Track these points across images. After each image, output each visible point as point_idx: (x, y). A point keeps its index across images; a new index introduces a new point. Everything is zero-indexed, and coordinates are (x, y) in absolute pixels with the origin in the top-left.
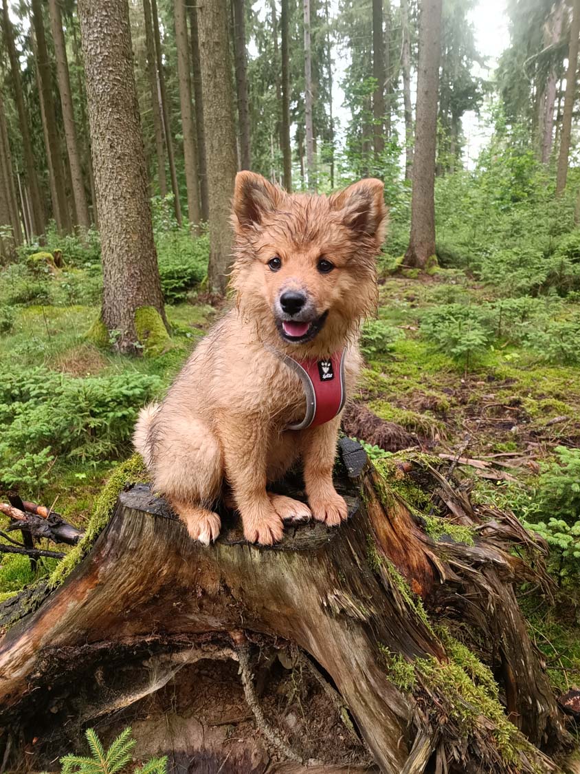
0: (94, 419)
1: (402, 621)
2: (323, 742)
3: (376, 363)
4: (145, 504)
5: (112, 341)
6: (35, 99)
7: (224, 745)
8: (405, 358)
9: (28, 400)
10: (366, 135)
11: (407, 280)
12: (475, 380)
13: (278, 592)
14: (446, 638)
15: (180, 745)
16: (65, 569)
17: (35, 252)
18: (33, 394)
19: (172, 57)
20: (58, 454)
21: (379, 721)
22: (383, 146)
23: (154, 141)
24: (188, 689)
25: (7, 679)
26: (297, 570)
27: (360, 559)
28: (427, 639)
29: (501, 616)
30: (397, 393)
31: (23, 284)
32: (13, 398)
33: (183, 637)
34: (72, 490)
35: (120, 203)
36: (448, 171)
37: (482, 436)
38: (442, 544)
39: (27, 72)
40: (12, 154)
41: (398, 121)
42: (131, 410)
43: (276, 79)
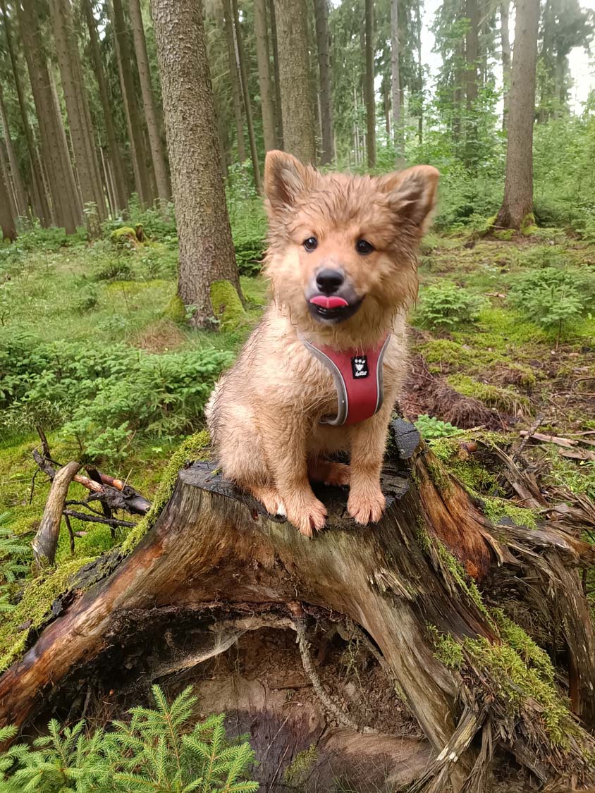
0: (169, 395)
1: (453, 600)
2: (381, 712)
3: (458, 334)
4: (202, 481)
5: (188, 316)
6: (114, 68)
7: (284, 707)
8: (490, 328)
9: (109, 376)
10: (459, 81)
11: (499, 242)
12: (566, 351)
13: (327, 569)
14: (501, 620)
15: (244, 704)
16: (135, 539)
17: (118, 227)
18: (113, 370)
19: (250, 13)
20: (137, 429)
21: (426, 696)
22: (477, 93)
23: (232, 104)
24: (253, 653)
25: (84, 636)
26: (344, 549)
27: (409, 539)
28: (479, 620)
29: (563, 601)
30: (480, 366)
31: (108, 261)
32: (97, 374)
33: (244, 606)
34: (150, 463)
35: (193, 176)
36: (551, 116)
37: (571, 412)
38: (501, 526)
39: (106, 41)
40: (95, 128)
41: (495, 63)
42: (204, 385)
43: (359, 27)
